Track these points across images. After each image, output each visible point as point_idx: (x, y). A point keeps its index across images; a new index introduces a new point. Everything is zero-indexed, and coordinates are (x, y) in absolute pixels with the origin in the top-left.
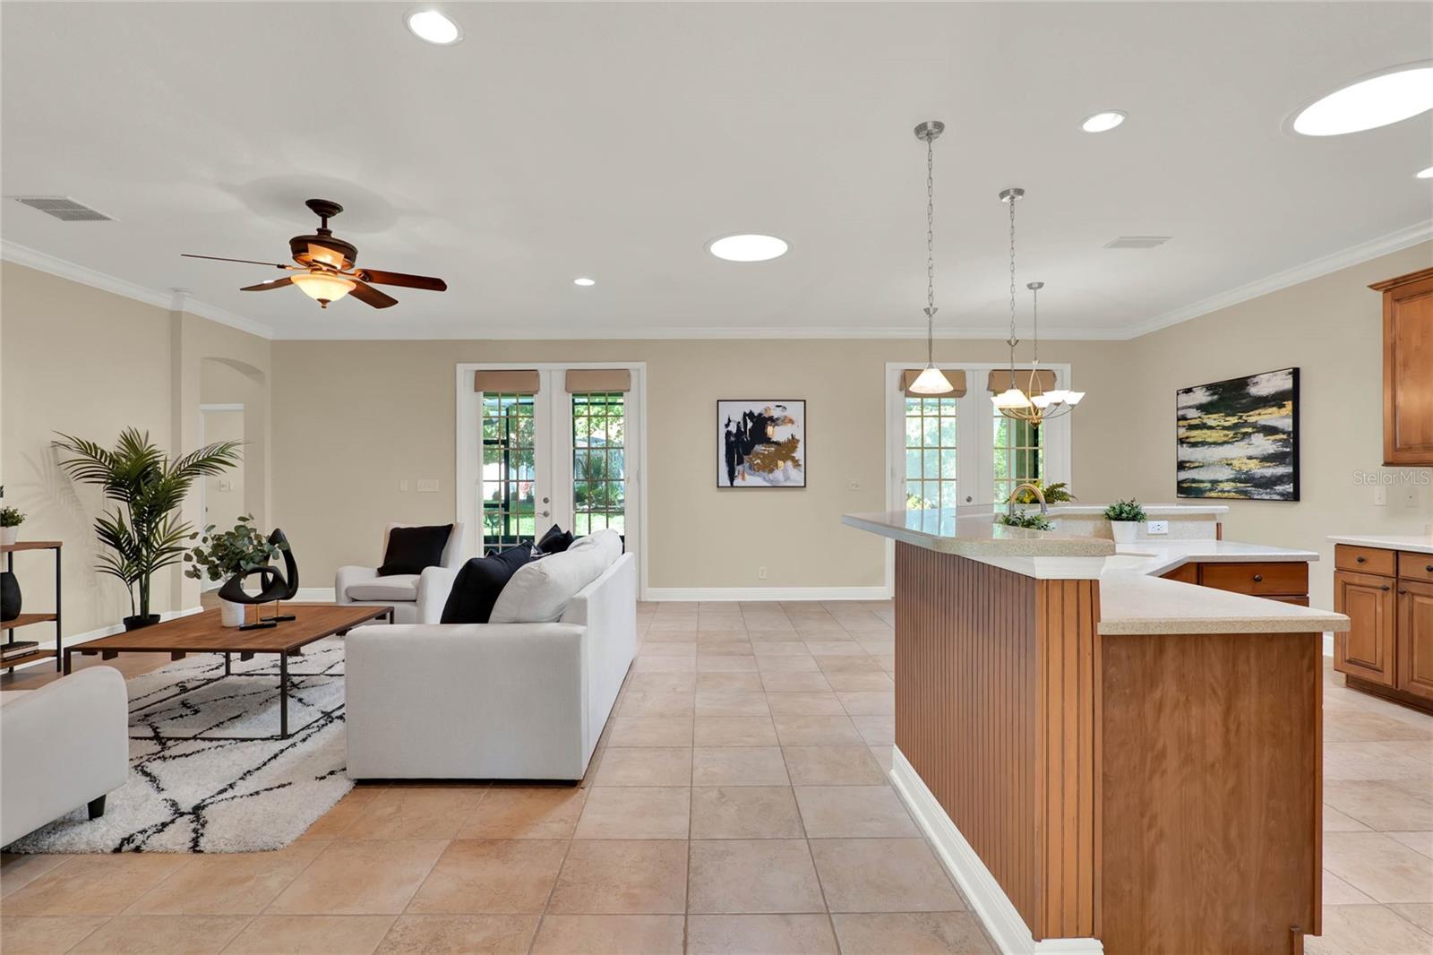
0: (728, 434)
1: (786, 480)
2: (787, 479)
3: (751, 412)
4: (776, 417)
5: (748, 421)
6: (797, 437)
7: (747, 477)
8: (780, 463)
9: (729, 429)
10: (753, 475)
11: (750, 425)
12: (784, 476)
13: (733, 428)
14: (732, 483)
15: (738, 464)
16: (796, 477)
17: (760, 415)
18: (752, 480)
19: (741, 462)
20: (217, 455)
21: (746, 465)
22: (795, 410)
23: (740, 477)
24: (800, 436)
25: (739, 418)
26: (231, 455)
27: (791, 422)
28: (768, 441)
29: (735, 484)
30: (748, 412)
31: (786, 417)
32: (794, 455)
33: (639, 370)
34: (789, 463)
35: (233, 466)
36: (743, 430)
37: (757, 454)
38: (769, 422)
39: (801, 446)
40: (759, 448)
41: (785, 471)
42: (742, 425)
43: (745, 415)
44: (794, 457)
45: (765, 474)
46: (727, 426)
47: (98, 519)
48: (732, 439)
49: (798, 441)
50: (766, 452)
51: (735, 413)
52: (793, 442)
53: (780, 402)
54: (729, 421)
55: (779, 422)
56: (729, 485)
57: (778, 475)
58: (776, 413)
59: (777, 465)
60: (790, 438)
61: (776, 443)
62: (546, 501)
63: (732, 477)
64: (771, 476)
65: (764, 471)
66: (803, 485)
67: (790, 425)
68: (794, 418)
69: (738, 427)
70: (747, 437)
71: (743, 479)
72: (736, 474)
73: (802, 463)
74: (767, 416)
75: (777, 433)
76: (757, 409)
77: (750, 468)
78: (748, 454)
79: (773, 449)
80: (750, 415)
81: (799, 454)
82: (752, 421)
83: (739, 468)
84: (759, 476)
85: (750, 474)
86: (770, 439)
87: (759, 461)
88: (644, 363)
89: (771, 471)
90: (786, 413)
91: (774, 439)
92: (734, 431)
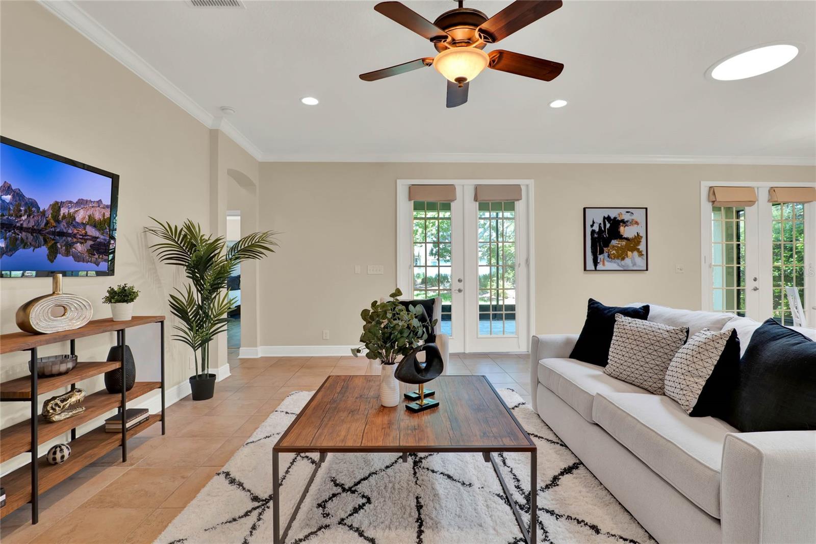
0: (593, 232)
1: (633, 266)
2: (634, 264)
3: (609, 216)
4: (626, 220)
5: (607, 222)
6: (641, 235)
7: (606, 263)
8: (629, 253)
9: (594, 228)
10: (610, 262)
11: (608, 225)
12: (632, 263)
13: (596, 228)
14: (596, 268)
15: (600, 254)
16: (640, 262)
17: (615, 218)
18: (610, 265)
19: (602, 252)
20: (258, 242)
21: (606, 254)
22: (639, 216)
23: (601, 263)
24: (643, 234)
25: (599, 220)
26: (271, 243)
27: (637, 223)
28: (620, 237)
29: (598, 268)
30: (606, 216)
31: (633, 220)
32: (639, 247)
33: (527, 186)
34: (636, 253)
35: (272, 251)
36: (603, 229)
37: (614, 246)
38: (621, 224)
39: (643, 240)
40: (614, 242)
41: (633, 259)
42: (602, 226)
43: (604, 218)
44: (639, 249)
45: (619, 261)
46: (592, 226)
47: (171, 296)
48: (596, 236)
49: (642, 237)
50: (619, 245)
51: (597, 217)
52: (638, 238)
53: (629, 210)
54: (594, 222)
55: (628, 223)
56: (594, 269)
57: (628, 262)
58: (626, 217)
59: (627, 255)
60: (637, 235)
61: (627, 239)
62: (460, 281)
63: (596, 263)
64: (623, 263)
65: (618, 258)
66: (645, 269)
67: (636, 225)
68: (639, 221)
69: (600, 227)
70: (606, 235)
71: (604, 264)
72: (599, 261)
73: (644, 253)
74: (620, 219)
75: (627, 232)
76: (613, 214)
77: (608, 257)
78: (607, 246)
79: (624, 243)
80: (608, 218)
81: (642, 247)
82: (609, 223)
83: (600, 257)
84: (615, 262)
85: (608, 261)
86: (622, 236)
87: (614, 252)
88: (533, 180)
89: (623, 259)
90: (633, 217)
91: (625, 236)
92: (597, 230)
